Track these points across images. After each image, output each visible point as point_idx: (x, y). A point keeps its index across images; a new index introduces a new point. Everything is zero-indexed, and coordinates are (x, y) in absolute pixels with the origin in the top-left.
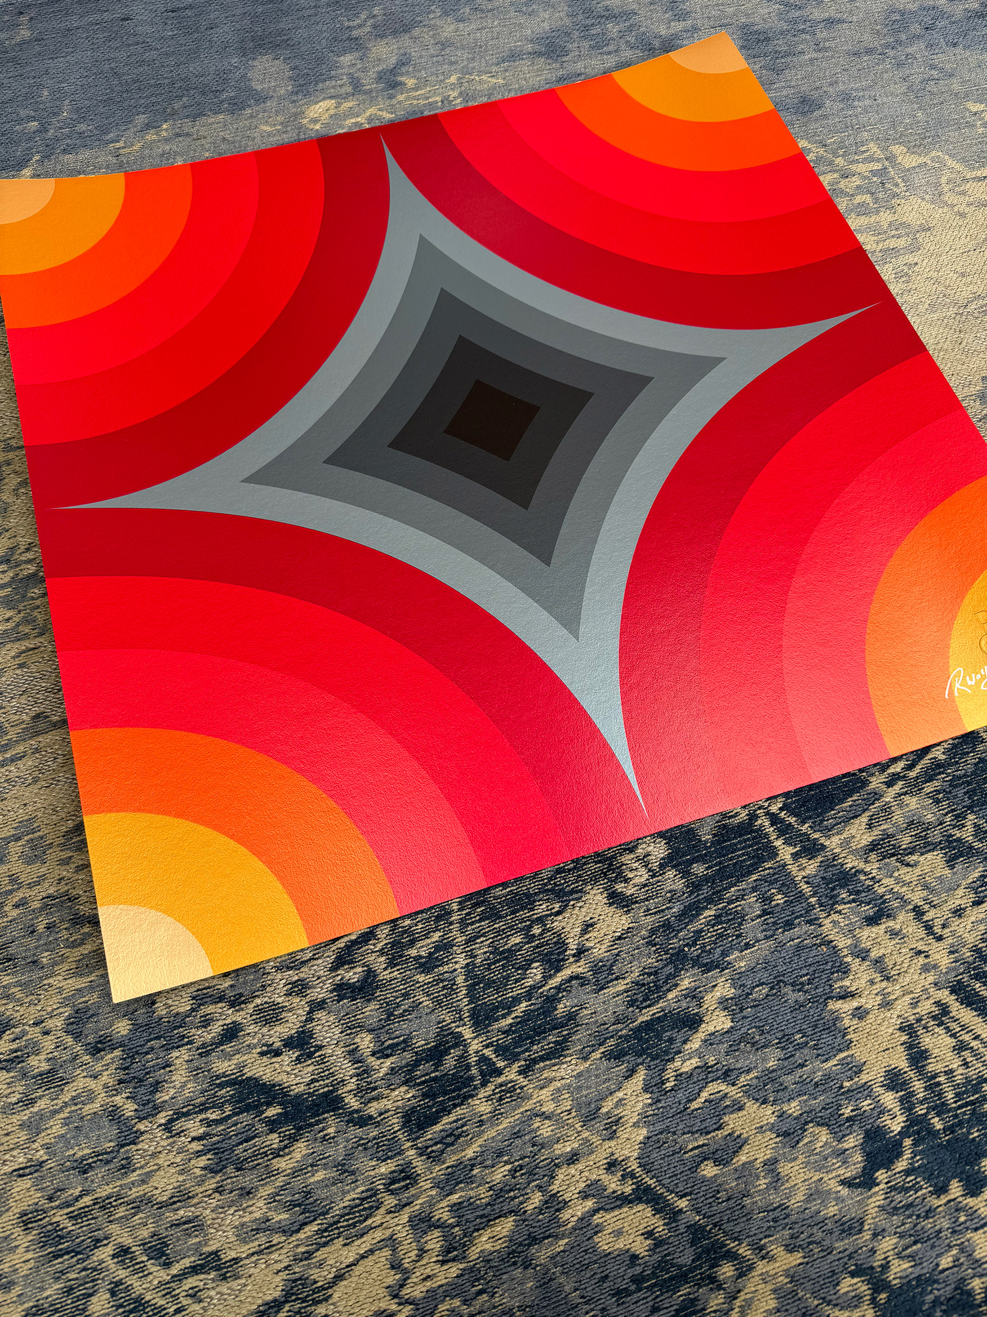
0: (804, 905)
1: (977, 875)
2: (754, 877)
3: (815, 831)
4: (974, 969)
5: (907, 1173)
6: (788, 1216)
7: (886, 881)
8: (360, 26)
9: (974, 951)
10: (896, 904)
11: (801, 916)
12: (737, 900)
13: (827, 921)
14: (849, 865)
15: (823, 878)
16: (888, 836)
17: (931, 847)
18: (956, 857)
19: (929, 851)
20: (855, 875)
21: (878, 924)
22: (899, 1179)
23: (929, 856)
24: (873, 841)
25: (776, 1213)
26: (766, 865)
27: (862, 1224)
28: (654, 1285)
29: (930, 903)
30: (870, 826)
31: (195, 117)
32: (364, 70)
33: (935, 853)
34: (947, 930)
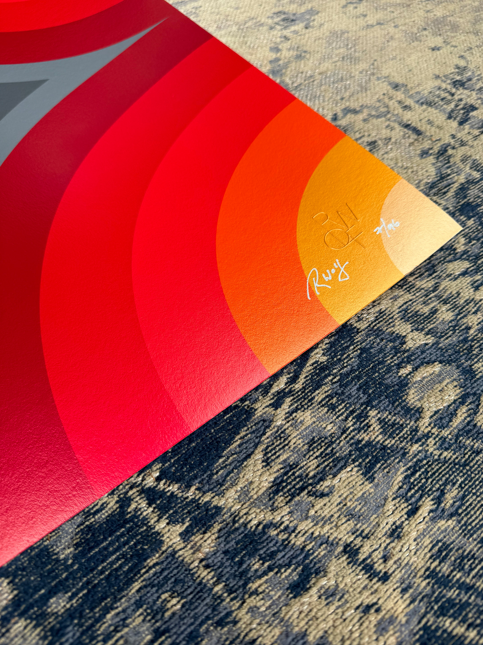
0: (208, 600)
1: (400, 478)
2: (136, 586)
3: (204, 493)
4: (436, 602)
7: (303, 526)
9: (428, 577)
10: (322, 551)
11: (208, 618)
12: (116, 631)
13: (244, 611)
14: (255, 522)
15: (226, 552)
16: (291, 467)
17: (342, 463)
18: (372, 466)
19: (341, 469)
20: (264, 532)
21: (307, 590)
23: (343, 475)
24: (276, 479)
26: (151, 562)
29: (361, 535)
30: (267, 462)
33: (349, 469)
34: (391, 562)
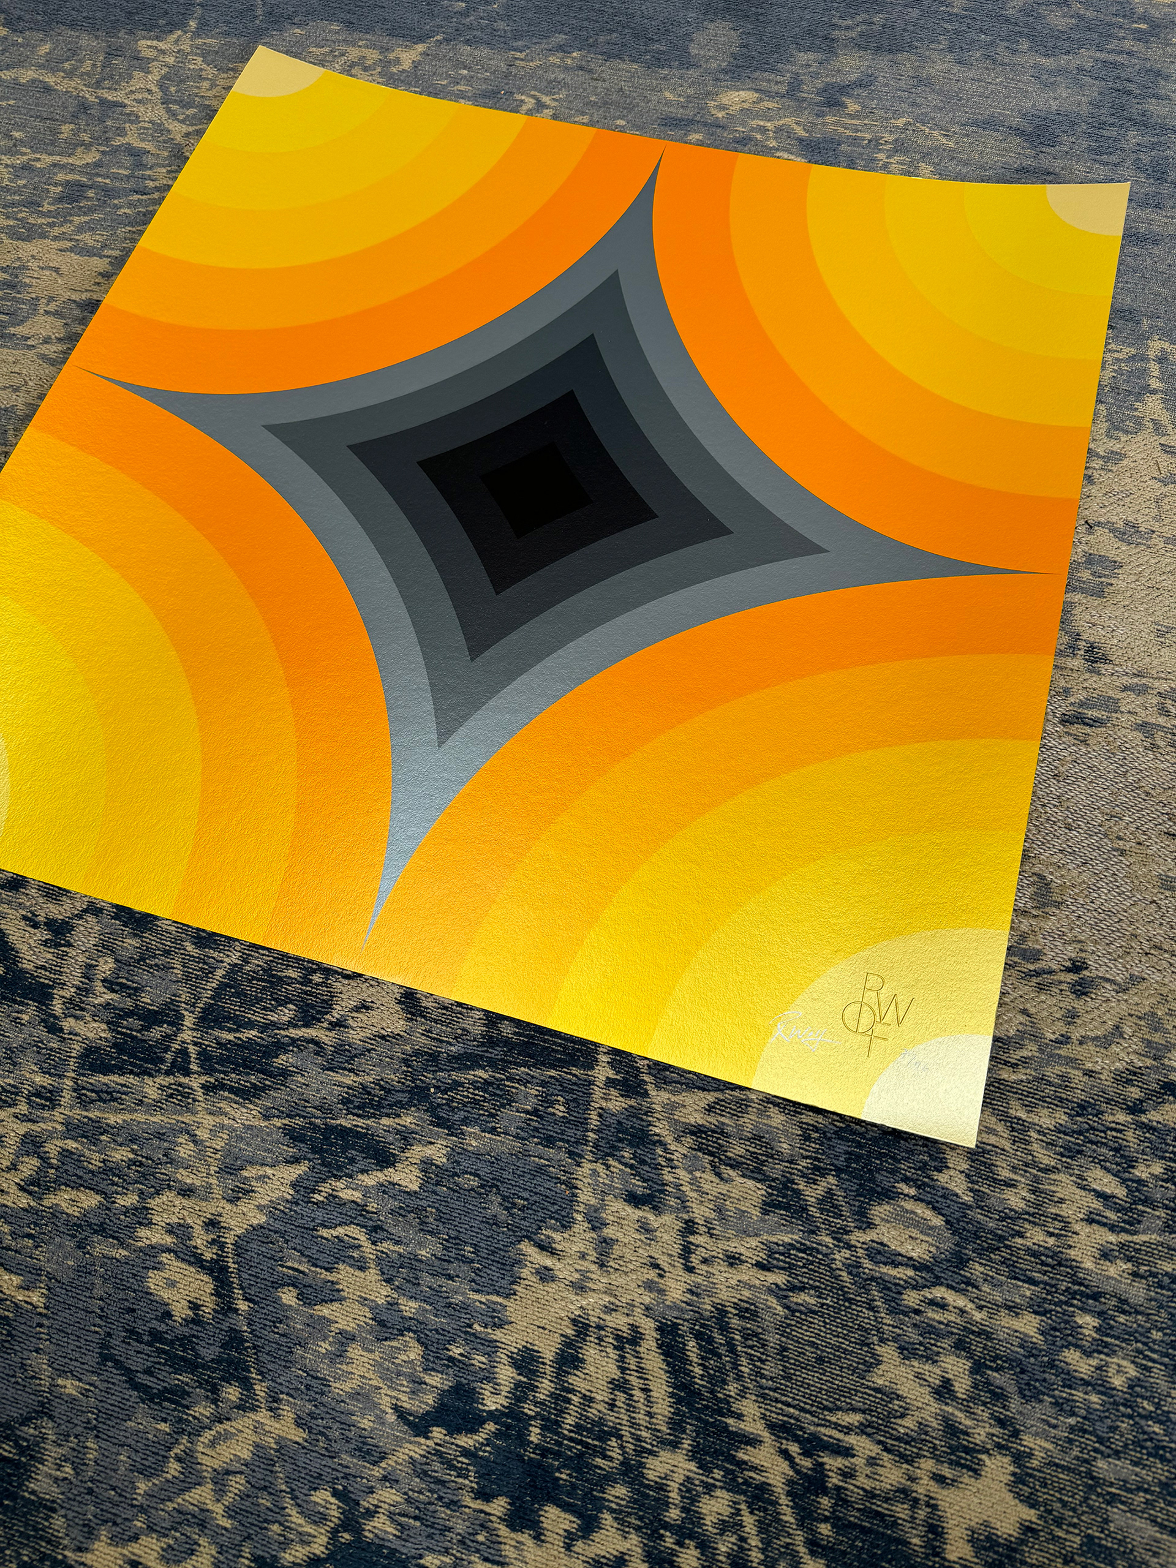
0: (579, 1133)
1: (786, 1240)
2: (553, 1073)
3: (649, 1073)
4: (702, 1326)
5: (466, 1453)
6: (323, 1393)
7: (681, 1173)
8: (847, 28)
9: (717, 1309)
10: (673, 1202)
11: (568, 1142)
12: (518, 1081)
13: (589, 1166)
14: (657, 1131)
15: (619, 1123)
16: (722, 1133)
17: (760, 1177)
18: (779, 1206)
19: (754, 1179)
20: (654, 1143)
21: (636, 1207)
22: (451, 1452)
23: (750, 1183)
24: (702, 1126)
25: (314, 1383)
26: (574, 1070)
27: (383, 1458)
28: (164, 1352)
29: (710, 1229)
30: (710, 1109)
31: (609, 56)
32: (815, 76)
33: (759, 1185)
34: (704, 1267)
